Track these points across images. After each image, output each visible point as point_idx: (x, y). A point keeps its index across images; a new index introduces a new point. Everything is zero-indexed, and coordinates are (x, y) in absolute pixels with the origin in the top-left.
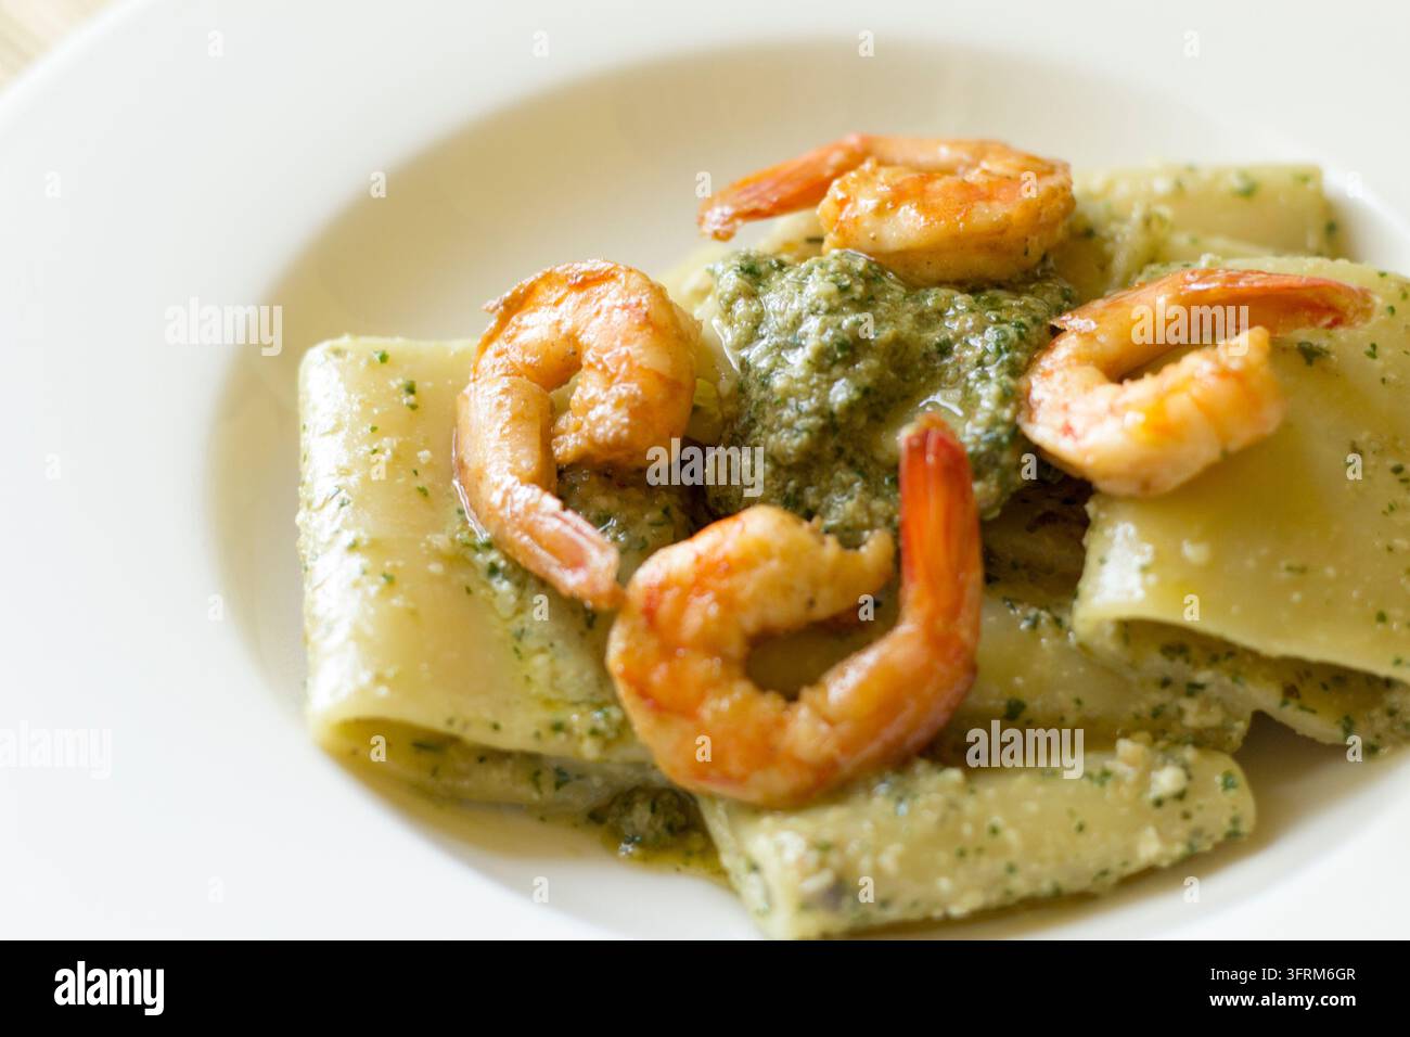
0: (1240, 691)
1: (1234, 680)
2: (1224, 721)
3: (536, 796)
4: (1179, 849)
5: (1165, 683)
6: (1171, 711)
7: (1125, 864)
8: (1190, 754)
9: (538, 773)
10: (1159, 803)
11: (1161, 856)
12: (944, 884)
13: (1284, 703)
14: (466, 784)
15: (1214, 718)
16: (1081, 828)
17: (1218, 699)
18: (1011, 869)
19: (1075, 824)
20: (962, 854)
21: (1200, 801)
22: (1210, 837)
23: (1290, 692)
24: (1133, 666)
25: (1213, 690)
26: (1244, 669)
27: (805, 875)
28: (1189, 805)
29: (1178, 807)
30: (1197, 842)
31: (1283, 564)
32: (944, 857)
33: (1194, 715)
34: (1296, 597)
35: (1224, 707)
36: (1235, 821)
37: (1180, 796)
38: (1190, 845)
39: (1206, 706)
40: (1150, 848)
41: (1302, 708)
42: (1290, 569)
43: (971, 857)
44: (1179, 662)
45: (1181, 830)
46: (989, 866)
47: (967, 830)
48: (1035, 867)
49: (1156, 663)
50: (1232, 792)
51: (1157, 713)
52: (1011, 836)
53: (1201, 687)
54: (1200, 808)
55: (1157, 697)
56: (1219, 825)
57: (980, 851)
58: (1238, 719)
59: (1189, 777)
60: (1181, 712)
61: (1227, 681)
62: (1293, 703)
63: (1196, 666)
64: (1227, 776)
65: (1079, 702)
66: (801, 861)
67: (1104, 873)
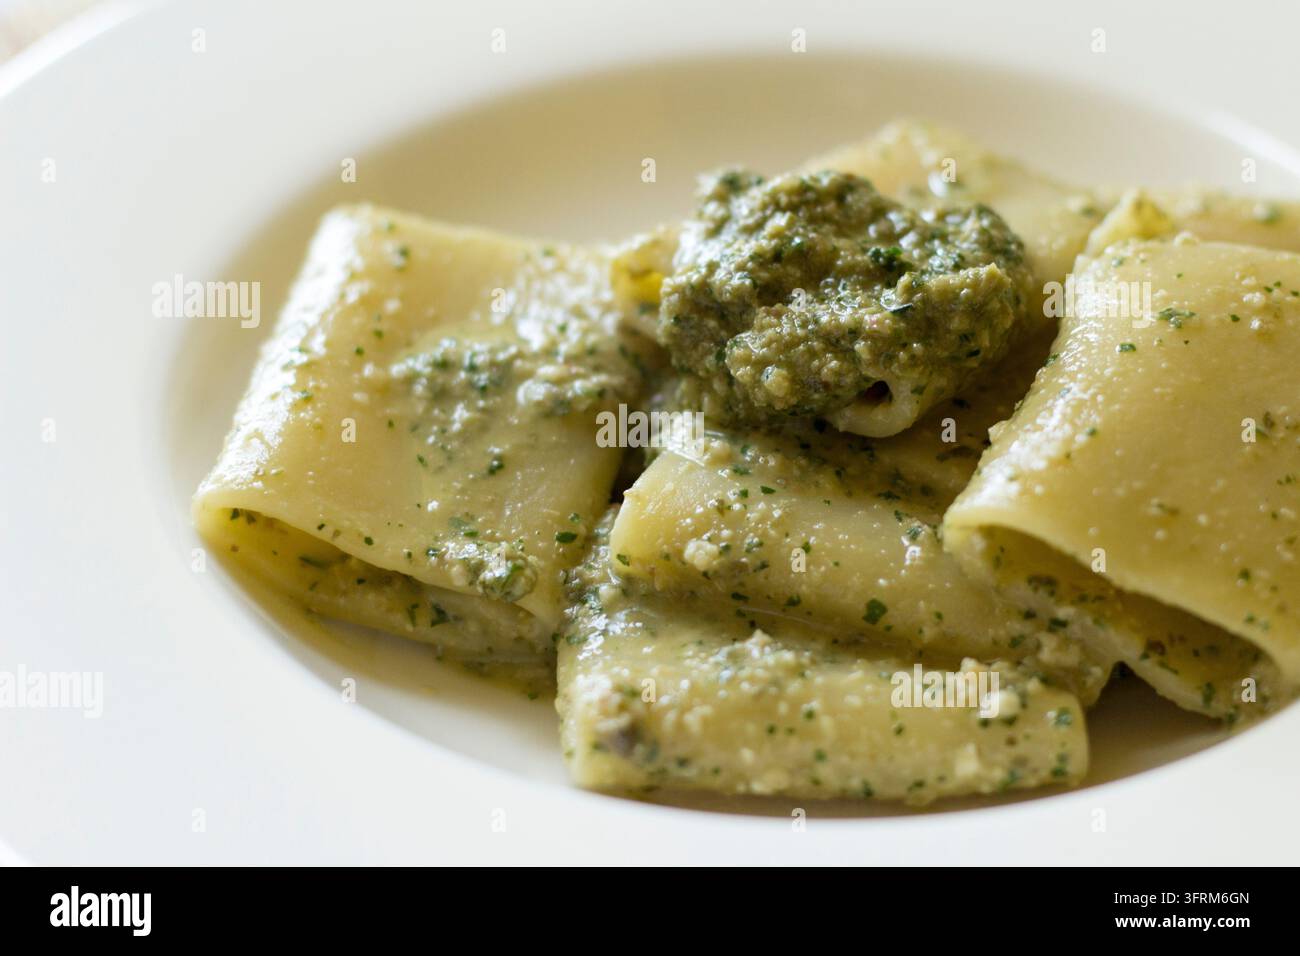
0: (1101, 634)
1: (1096, 622)
2: (1080, 663)
3: (409, 628)
4: (998, 775)
5: (1029, 615)
6: (1030, 643)
7: (942, 779)
8: (1033, 685)
9: (415, 606)
10: (985, 723)
11: (978, 778)
12: (747, 755)
13: (1145, 656)
14: (342, 601)
15: (1071, 658)
16: (899, 731)
17: (1080, 641)
18: (820, 756)
19: (895, 726)
20: (771, 730)
21: (1029, 730)
22: (1035, 771)
23: (1154, 647)
24: (997, 590)
25: (1075, 630)
26: (1108, 613)
27: (606, 713)
28: (1018, 732)
29: (1006, 732)
30: (1020, 772)
31: (1155, 501)
32: (751, 728)
33: (1050, 651)
34: (1160, 534)
35: (1084, 649)
36: (1062, 759)
37: (1010, 721)
38: (1012, 774)
39: (1066, 643)
40: (967, 766)
41: (1163, 665)
42: (1160, 506)
43: (780, 736)
44: (1042, 593)
45: (1004, 755)
46: (797, 749)
47: (783, 708)
48: (845, 760)
49: (1023, 593)
50: (1063, 729)
51: (1015, 642)
52: (826, 723)
53: (1063, 624)
54: (1027, 737)
55: (1017, 627)
56: (1044, 758)
57: (791, 731)
58: (1097, 664)
59: (1024, 705)
60: (1039, 647)
61: (1089, 621)
62: (1155, 658)
63: (1060, 601)
64: (1063, 712)
65: (939, 616)
66: (604, 701)
67: (920, 784)
